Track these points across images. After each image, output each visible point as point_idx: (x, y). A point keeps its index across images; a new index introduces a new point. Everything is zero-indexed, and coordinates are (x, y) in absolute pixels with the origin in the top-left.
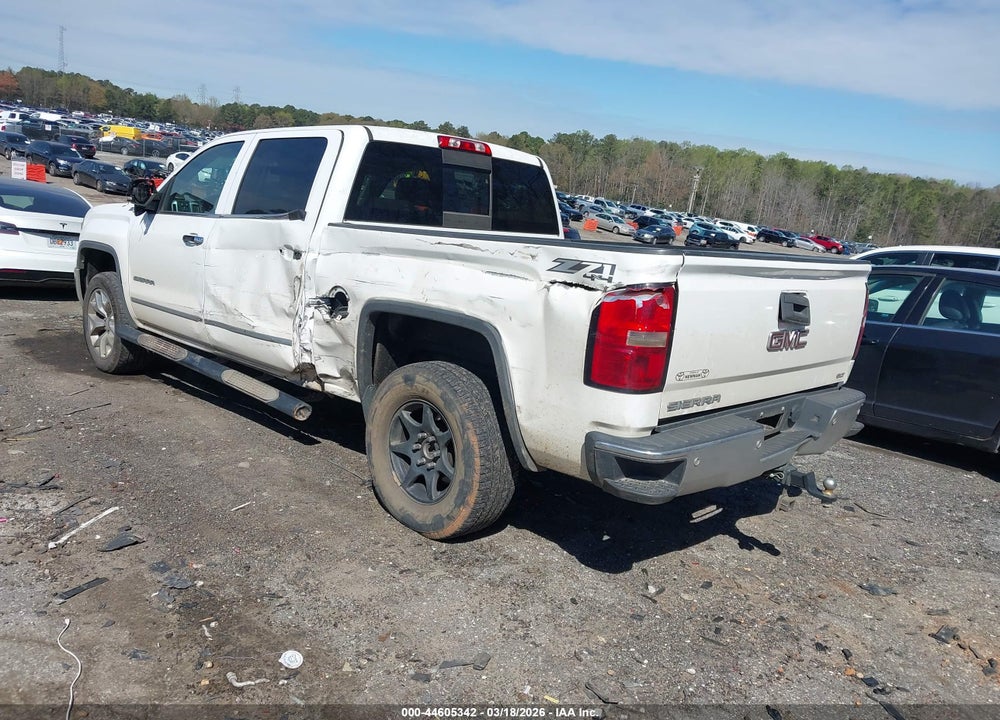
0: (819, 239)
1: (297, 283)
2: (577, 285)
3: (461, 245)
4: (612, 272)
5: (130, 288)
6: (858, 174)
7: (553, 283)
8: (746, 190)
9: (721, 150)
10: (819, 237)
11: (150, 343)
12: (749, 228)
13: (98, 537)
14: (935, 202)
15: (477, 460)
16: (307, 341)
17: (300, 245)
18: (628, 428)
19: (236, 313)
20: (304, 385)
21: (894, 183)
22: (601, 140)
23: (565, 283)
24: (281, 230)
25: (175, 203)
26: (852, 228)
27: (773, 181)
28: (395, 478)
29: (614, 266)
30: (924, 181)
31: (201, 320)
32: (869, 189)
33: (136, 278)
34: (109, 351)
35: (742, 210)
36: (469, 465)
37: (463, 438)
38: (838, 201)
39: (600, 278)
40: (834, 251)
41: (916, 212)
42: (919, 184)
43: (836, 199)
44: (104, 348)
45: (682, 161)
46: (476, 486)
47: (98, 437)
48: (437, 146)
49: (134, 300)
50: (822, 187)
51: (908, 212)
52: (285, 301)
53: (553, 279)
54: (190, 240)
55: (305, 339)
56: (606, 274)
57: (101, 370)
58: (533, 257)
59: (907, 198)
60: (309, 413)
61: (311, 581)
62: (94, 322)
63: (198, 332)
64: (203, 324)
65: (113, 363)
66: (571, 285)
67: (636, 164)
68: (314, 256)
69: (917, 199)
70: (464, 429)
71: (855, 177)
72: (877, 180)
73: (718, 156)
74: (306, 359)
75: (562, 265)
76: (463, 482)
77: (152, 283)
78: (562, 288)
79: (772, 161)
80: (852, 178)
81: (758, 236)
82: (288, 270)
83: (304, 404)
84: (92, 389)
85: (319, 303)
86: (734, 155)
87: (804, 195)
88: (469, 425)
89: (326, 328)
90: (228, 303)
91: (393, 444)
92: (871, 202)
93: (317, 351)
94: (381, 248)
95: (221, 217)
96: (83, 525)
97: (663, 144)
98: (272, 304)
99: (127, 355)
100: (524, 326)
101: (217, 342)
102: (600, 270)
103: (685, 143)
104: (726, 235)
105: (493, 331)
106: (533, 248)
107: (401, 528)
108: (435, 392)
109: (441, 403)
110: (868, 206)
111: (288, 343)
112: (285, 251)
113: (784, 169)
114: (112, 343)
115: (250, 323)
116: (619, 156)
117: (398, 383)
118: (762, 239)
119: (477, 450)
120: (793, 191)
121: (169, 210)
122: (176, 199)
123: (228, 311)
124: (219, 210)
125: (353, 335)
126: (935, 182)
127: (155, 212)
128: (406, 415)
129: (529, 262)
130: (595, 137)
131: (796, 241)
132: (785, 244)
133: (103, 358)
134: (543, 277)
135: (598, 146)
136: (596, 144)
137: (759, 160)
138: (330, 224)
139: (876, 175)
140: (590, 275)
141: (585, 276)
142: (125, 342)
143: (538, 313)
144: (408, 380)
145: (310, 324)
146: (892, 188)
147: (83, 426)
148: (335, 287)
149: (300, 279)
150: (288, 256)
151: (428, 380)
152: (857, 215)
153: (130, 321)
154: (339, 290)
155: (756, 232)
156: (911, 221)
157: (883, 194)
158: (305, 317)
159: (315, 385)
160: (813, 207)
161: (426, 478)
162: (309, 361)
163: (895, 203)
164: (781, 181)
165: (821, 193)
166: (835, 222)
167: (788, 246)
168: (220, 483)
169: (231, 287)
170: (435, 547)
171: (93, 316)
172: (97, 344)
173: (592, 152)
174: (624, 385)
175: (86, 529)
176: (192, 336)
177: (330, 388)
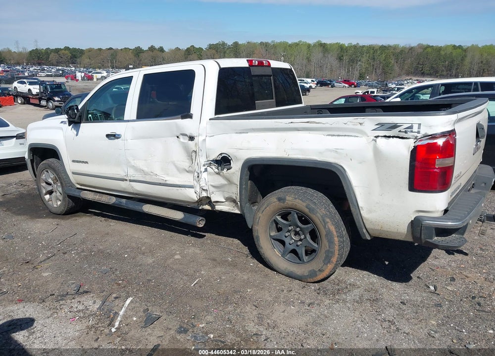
0: (345, 82)
1: (194, 154)
2: (393, 137)
3: (308, 122)
4: (419, 128)
5: (70, 167)
6: (355, 47)
7: (376, 137)
8: (305, 62)
9: (290, 43)
10: (345, 81)
11: (89, 196)
12: (312, 81)
13: (135, 319)
14: (391, 56)
15: (336, 239)
16: (204, 185)
17: (192, 132)
18: (437, 211)
19: (152, 174)
20: (200, 208)
21: (372, 50)
22: (231, 45)
23: (385, 136)
24: (177, 125)
25: (90, 116)
26: (357, 73)
27: (317, 55)
28: (277, 253)
29: (420, 125)
30: (385, 47)
31: (126, 180)
32: (362, 53)
33: (74, 161)
34: (59, 203)
35: (304, 72)
36: (331, 242)
37: (325, 228)
38: (348, 61)
39: (412, 132)
40: (353, 86)
41: (384, 62)
42: (383, 48)
43: (347, 60)
44: (56, 202)
45: (272, 51)
46: (337, 252)
47: (85, 255)
48: (248, 66)
49: (74, 173)
50: (340, 55)
51: (380, 63)
52: (186, 164)
53: (377, 135)
54: (112, 136)
55: (203, 184)
56: (415, 129)
57: (56, 214)
58: (360, 124)
59: (379, 56)
60: (204, 222)
61: (269, 321)
62: (45, 188)
63: (124, 187)
64: (128, 182)
65: (63, 209)
66: (389, 137)
67: (250, 55)
68: (204, 137)
69: (384, 56)
70: (325, 223)
71: (355, 49)
72: (364, 49)
73: (289, 46)
74: (204, 194)
75: (381, 126)
76: (327, 252)
77: (86, 162)
78: (384, 139)
79: (315, 45)
80: (353, 49)
81: (317, 84)
82: (186, 148)
83: (201, 218)
84: (59, 227)
85: (210, 163)
86: (297, 44)
87: (332, 60)
88: (328, 220)
89: (217, 176)
90: (146, 169)
91: (272, 234)
92: (364, 60)
93: (212, 189)
94: (250, 129)
95: (128, 121)
96: (121, 313)
97: (262, 43)
98: (176, 166)
99: (72, 204)
100: (361, 163)
101: (138, 191)
102: (411, 127)
103: (272, 42)
104: (303, 86)
105: (340, 168)
106: (360, 119)
107: (288, 280)
108: (301, 205)
109: (306, 210)
110: (362, 62)
111: (192, 187)
112: (181, 137)
113: (321, 49)
114: (61, 198)
115: (164, 179)
116: (241, 52)
117: (273, 202)
118: (319, 85)
119: (335, 233)
120: (327, 59)
121: (88, 120)
122: (90, 114)
123: (146, 174)
124: (126, 117)
125: (237, 179)
126: (390, 46)
127: (80, 123)
128: (279, 218)
129: (359, 127)
130: (228, 44)
131: (335, 84)
132: (330, 86)
133: (56, 207)
134: (369, 134)
135: (230, 48)
136: (229, 47)
137: (309, 46)
138: (210, 119)
139: (364, 46)
140: (404, 130)
141: (400, 131)
142: (70, 197)
143: (370, 154)
144: (280, 199)
145: (204, 175)
146: (372, 52)
147: (72, 250)
148: (221, 154)
149: (196, 152)
150: (185, 140)
151: (296, 199)
152: (358, 67)
153: (72, 185)
154: (223, 155)
155: (316, 82)
156: (382, 67)
157: (368, 55)
158: (201, 172)
159: (207, 207)
160: (338, 66)
161: (297, 250)
162: (206, 195)
163: (374, 59)
164: (321, 55)
165: (340, 59)
166: (349, 71)
167: (332, 87)
168: (173, 271)
169: (145, 160)
170: (313, 287)
171: (44, 184)
172: (50, 200)
173: (228, 52)
174: (436, 189)
175: (124, 315)
176: (119, 189)
177: (218, 207)
